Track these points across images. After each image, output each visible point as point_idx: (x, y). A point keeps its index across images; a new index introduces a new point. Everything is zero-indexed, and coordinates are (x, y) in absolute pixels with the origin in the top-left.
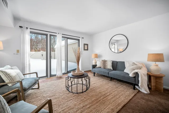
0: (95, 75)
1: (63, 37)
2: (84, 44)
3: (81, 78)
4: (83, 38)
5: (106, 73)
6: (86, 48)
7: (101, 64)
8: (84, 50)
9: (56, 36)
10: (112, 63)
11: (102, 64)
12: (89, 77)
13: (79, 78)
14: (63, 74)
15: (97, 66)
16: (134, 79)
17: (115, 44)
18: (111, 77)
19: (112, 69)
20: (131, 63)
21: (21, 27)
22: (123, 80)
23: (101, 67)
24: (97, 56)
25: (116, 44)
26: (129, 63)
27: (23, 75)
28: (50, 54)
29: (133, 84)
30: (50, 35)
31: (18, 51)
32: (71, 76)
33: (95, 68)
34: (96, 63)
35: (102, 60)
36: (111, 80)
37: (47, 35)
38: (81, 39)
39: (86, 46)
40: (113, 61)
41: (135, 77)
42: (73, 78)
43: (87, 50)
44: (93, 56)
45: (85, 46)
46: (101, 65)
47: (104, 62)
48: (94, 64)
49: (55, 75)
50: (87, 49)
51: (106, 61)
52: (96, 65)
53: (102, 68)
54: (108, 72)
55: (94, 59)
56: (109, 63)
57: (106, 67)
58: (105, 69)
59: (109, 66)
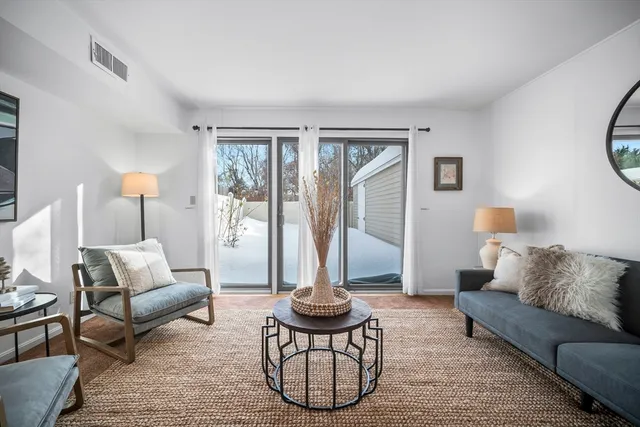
1: (322, 140)
2: (439, 161)
4: (428, 130)
6: (448, 180)
8: (438, 187)
9: (296, 140)
15: (494, 284)
21: (196, 128)
23: (514, 294)
27: (172, 271)
28: (279, 210)
30: (281, 140)
31: (193, 200)
37: (267, 141)
38: (415, 135)
39: (448, 169)
45: (443, 166)
47: (546, 263)
50: (452, 181)
53: (520, 297)
55: (492, 240)
56: (587, 273)
57: (555, 297)
58: (542, 307)
59: (579, 297)
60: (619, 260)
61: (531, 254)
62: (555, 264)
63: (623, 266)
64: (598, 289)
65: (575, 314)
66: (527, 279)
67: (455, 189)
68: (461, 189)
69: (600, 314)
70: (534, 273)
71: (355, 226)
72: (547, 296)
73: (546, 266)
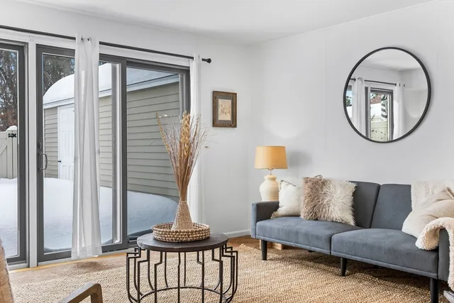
0: (270, 255)
2: (217, 95)
3: (197, 250)
4: (209, 61)
5: (317, 238)
6: (225, 116)
7: (299, 199)
8: (216, 123)
10: (354, 194)
11: (302, 198)
12: (232, 252)
13: (185, 251)
14: (107, 249)
15: (281, 211)
16: (433, 256)
17: (391, 93)
18: (345, 260)
19: (352, 223)
20: (436, 192)
22: (392, 266)
23: (297, 215)
24: (281, 159)
25: (396, 90)
26: (428, 193)
28: (39, 146)
29: (431, 284)
30: (38, 46)
32: (152, 243)
33: (268, 217)
34: (276, 193)
35: (307, 180)
36: (343, 274)
38: (199, 66)
39: (225, 104)
40: (358, 183)
41: (436, 250)
42: (161, 250)
43: (233, 124)
44: (261, 159)
45: (220, 101)
46: (299, 206)
47: (317, 188)
48: (265, 198)
49: (66, 255)
50: (228, 117)
51: (324, 183)
52: (275, 206)
53: (302, 216)
54: (328, 232)
55: (269, 176)
56: (339, 192)
57: (324, 210)
58: (317, 220)
59: (336, 208)
60: (352, 182)
61: (307, 182)
62: (322, 188)
63: (354, 185)
64: (344, 201)
65: (334, 220)
66: (306, 201)
67: (231, 126)
68: (235, 126)
69: (346, 217)
70: (310, 196)
71: (55, 175)
72: (319, 211)
73: (317, 190)
